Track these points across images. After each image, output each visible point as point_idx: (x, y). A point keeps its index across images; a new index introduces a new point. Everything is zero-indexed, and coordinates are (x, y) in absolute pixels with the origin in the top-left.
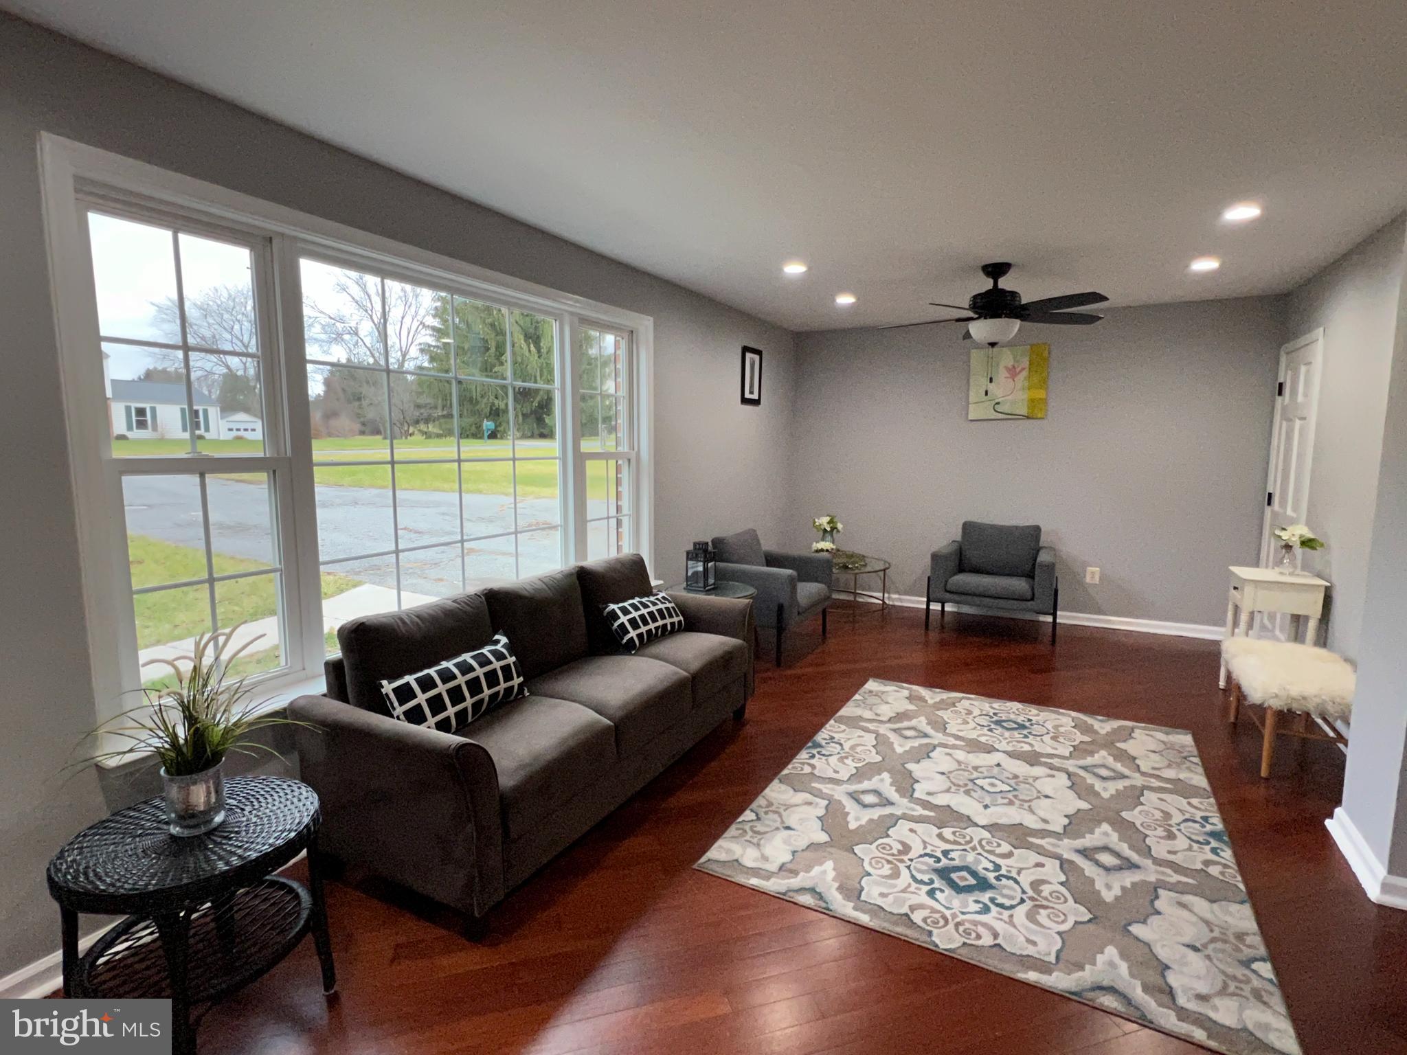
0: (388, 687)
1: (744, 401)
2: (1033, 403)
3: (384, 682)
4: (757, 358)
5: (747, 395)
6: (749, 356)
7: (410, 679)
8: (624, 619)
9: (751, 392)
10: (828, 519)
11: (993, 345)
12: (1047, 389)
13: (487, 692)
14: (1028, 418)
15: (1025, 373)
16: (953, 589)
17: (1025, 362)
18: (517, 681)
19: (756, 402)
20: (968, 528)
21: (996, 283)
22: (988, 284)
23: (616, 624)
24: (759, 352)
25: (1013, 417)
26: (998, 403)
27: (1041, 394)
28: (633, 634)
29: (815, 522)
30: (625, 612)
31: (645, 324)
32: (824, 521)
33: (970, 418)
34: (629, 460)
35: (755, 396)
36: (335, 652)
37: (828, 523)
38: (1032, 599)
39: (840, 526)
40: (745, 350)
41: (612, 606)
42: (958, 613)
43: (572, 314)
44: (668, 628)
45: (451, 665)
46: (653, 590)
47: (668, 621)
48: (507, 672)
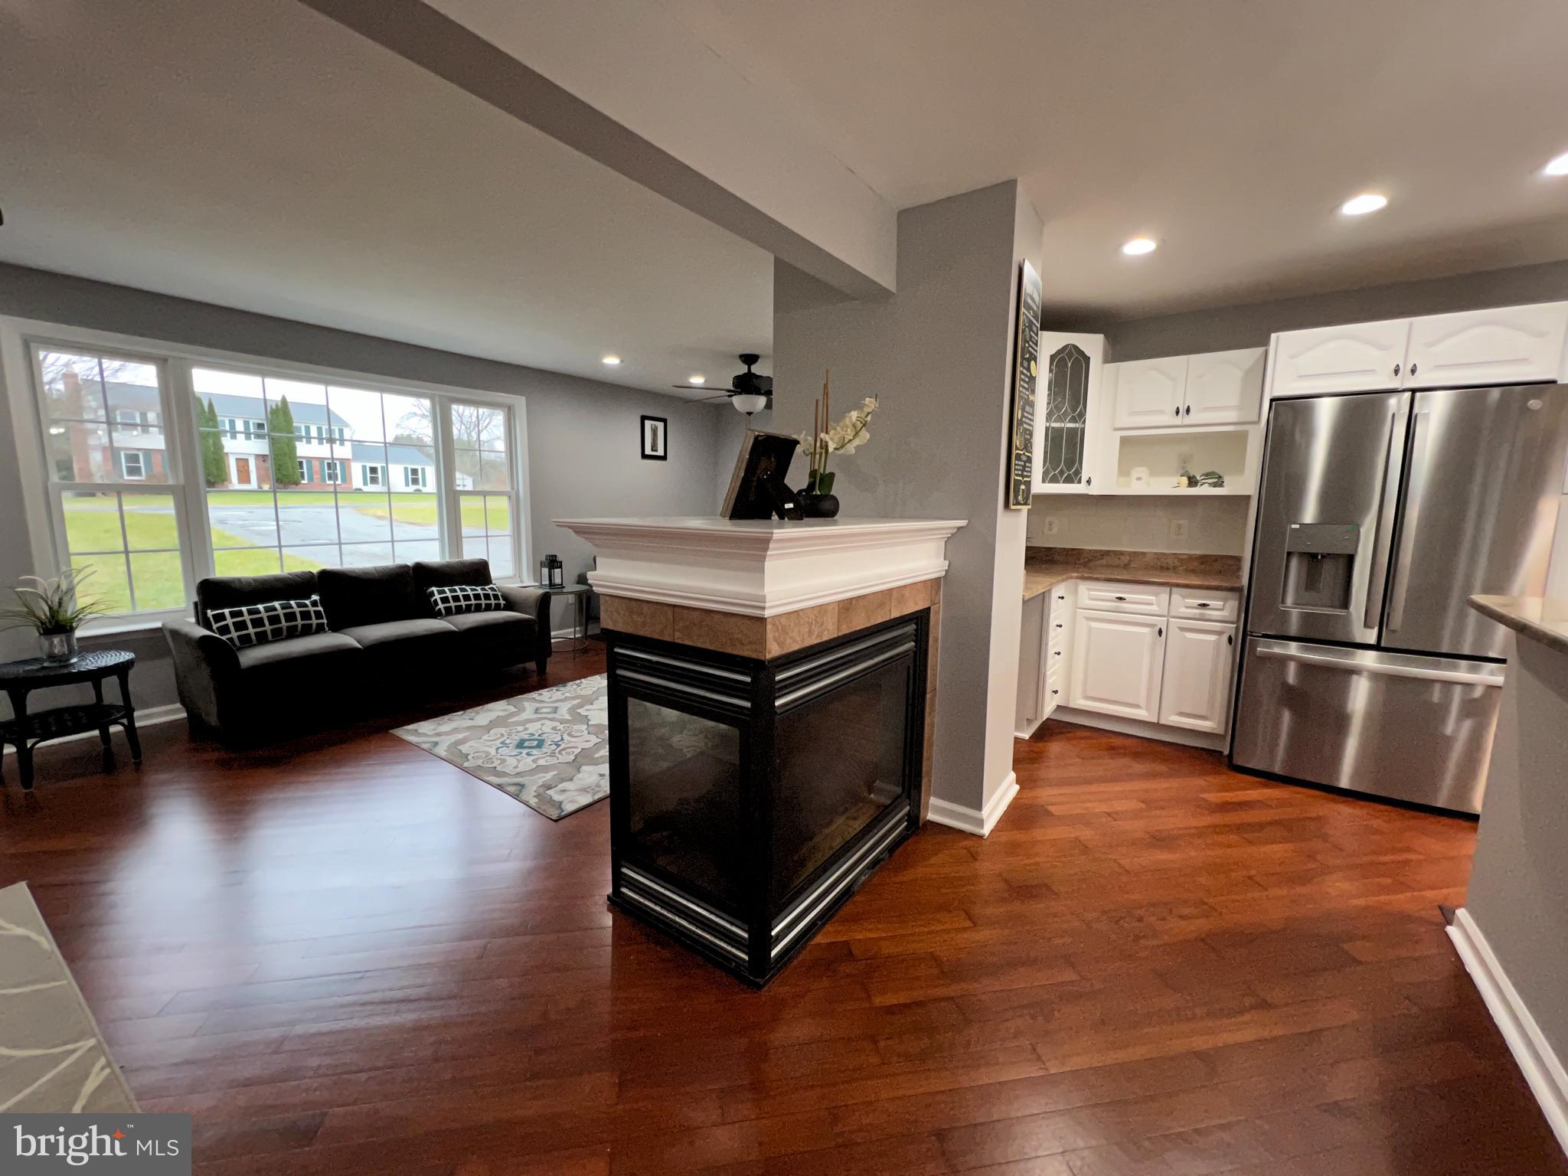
0: (210, 613)
1: (644, 456)
3: (209, 611)
4: (660, 425)
5: (648, 451)
6: (648, 423)
7: (226, 611)
9: (654, 449)
11: (750, 414)
13: (284, 624)
18: (314, 623)
19: (664, 458)
21: (749, 369)
22: (743, 369)
23: (431, 600)
24: (664, 421)
28: (441, 606)
30: (443, 592)
31: (520, 402)
35: (661, 453)
36: (197, 597)
40: (644, 418)
41: (434, 589)
44: (483, 606)
45: (260, 607)
46: (486, 582)
47: (485, 603)
48: (307, 615)
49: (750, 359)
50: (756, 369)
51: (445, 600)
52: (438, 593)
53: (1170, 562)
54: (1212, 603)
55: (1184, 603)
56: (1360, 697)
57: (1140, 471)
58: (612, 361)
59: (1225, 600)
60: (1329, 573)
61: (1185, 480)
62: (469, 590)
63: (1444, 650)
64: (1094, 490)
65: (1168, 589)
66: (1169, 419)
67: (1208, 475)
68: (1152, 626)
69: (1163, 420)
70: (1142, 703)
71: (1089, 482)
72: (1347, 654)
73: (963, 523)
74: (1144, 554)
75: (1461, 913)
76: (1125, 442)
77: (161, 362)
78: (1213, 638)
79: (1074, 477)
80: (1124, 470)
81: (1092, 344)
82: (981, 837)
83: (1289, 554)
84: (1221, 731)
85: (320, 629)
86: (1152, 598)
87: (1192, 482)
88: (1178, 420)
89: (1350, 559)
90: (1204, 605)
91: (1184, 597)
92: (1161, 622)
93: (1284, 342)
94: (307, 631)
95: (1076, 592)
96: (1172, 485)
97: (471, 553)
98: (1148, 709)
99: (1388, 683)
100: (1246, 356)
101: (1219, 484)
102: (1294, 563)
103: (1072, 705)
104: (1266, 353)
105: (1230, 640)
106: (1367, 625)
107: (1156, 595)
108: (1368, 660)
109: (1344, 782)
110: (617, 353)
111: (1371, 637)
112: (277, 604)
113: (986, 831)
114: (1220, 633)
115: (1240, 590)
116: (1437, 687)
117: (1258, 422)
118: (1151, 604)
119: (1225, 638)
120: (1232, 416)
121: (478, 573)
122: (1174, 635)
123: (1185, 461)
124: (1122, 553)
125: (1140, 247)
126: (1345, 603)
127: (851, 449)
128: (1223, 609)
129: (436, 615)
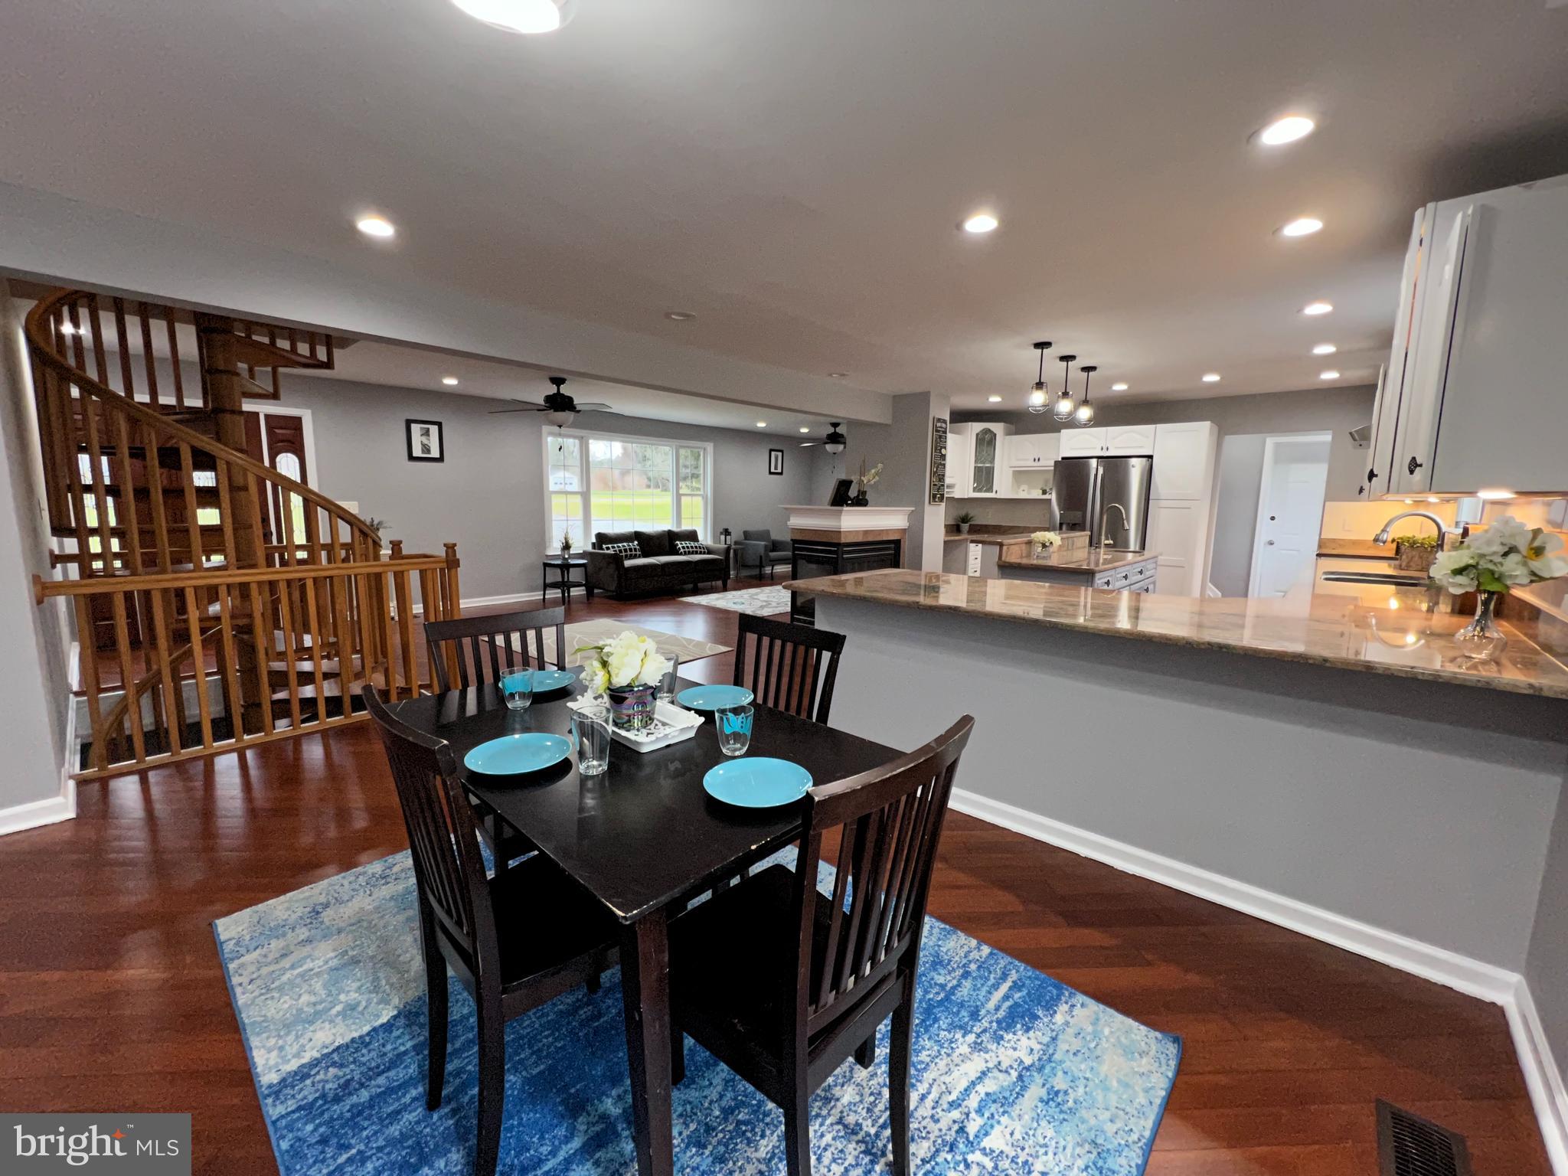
0: (604, 546)
1: (770, 473)
4: (780, 454)
5: (773, 470)
6: (773, 453)
7: (609, 545)
8: (680, 546)
9: (776, 468)
11: (834, 453)
13: (629, 553)
18: (638, 553)
19: (781, 474)
21: (835, 430)
22: (832, 430)
23: (677, 547)
24: (782, 451)
28: (682, 550)
30: (682, 544)
31: (710, 447)
34: (703, 497)
35: (779, 470)
36: (594, 540)
40: (771, 451)
41: (678, 542)
43: (676, 445)
44: (699, 552)
45: (620, 545)
46: (697, 541)
47: (699, 550)
48: (635, 549)
49: (835, 425)
50: (839, 430)
51: (683, 548)
52: (679, 544)
57: (1024, 487)
58: (761, 425)
61: (1040, 492)
62: (692, 544)
64: (999, 496)
66: (1032, 463)
67: (1050, 489)
69: (1030, 463)
71: (996, 492)
73: (913, 509)
76: (1015, 473)
77: (581, 438)
79: (990, 490)
80: (1015, 487)
81: (997, 428)
85: (639, 557)
87: (1044, 493)
88: (1035, 464)
93: (1066, 434)
94: (635, 557)
96: (1036, 494)
97: (686, 527)
102: (1063, 527)
104: (1061, 436)
110: (764, 421)
112: (625, 544)
121: (692, 536)
125: (996, 399)
127: (872, 482)
129: (681, 554)
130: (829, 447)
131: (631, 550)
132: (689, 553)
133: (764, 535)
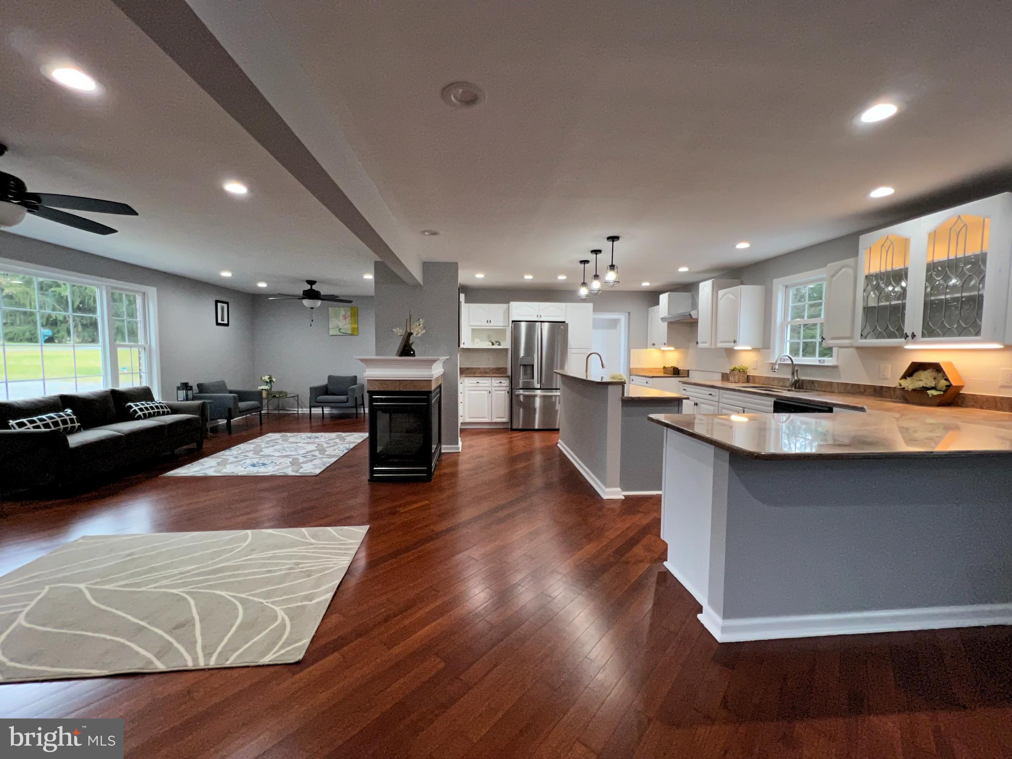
1: (218, 324)
2: (353, 329)
3: (11, 421)
4: (225, 306)
5: (220, 321)
6: (219, 305)
7: (24, 420)
8: (135, 408)
9: (222, 320)
10: (268, 376)
11: (312, 308)
12: (358, 325)
14: (351, 335)
15: (349, 318)
16: (319, 401)
17: (349, 313)
18: (77, 425)
19: (227, 325)
20: (330, 378)
21: (311, 287)
22: (308, 287)
23: (131, 410)
24: (227, 303)
25: (345, 334)
26: (340, 329)
27: (356, 326)
28: (140, 413)
29: (261, 378)
30: (137, 405)
31: (152, 291)
32: (266, 378)
33: (330, 334)
34: (145, 348)
35: (226, 322)
37: (269, 378)
38: (347, 402)
39: (274, 380)
40: (217, 302)
41: (129, 404)
42: (331, 413)
43: (107, 286)
44: (161, 413)
45: (44, 417)
46: (152, 399)
47: (161, 410)
48: (72, 421)
49: (311, 283)
50: (314, 287)
51: (141, 410)
52: (135, 406)
53: (488, 370)
54: (503, 381)
55: (495, 382)
56: (538, 402)
57: (477, 340)
58: (226, 274)
59: (506, 380)
60: (529, 369)
61: (491, 343)
62: (151, 404)
63: (554, 388)
64: (465, 346)
65: (490, 378)
66: (485, 324)
67: (497, 342)
68: (487, 390)
69: (483, 324)
70: (486, 416)
71: (464, 344)
72: (534, 392)
73: (448, 357)
74: (480, 368)
75: (559, 441)
76: (473, 330)
78: (504, 392)
80: (473, 340)
82: (460, 452)
83: (520, 365)
84: (508, 421)
85: (79, 430)
86: (486, 381)
87: (493, 344)
88: (488, 324)
89: (533, 365)
90: (501, 382)
91: (495, 380)
92: (489, 389)
93: (514, 305)
95: (464, 381)
96: (487, 345)
98: (488, 418)
99: (544, 397)
100: (504, 306)
101: (500, 345)
102: (521, 367)
103: (466, 421)
104: (509, 306)
105: (508, 392)
106: (538, 383)
107: (488, 380)
108: (539, 392)
109: (536, 427)
110: (230, 271)
111: (538, 386)
113: (460, 450)
114: (505, 390)
115: (509, 377)
116: (554, 397)
117: (508, 326)
118: (486, 383)
119: (507, 391)
120: (501, 324)
121: (145, 394)
122: (494, 393)
123: (489, 337)
124: (473, 368)
125: (480, 276)
126: (533, 378)
128: (506, 383)
129: (139, 418)
130: (307, 303)
131: (64, 422)
132: (150, 416)
133: (221, 387)
